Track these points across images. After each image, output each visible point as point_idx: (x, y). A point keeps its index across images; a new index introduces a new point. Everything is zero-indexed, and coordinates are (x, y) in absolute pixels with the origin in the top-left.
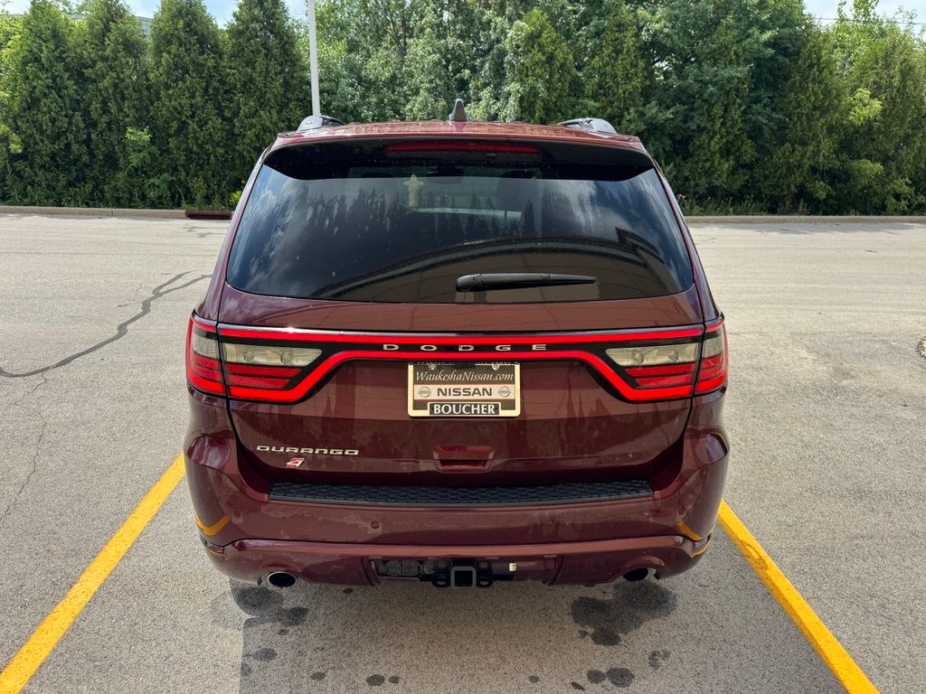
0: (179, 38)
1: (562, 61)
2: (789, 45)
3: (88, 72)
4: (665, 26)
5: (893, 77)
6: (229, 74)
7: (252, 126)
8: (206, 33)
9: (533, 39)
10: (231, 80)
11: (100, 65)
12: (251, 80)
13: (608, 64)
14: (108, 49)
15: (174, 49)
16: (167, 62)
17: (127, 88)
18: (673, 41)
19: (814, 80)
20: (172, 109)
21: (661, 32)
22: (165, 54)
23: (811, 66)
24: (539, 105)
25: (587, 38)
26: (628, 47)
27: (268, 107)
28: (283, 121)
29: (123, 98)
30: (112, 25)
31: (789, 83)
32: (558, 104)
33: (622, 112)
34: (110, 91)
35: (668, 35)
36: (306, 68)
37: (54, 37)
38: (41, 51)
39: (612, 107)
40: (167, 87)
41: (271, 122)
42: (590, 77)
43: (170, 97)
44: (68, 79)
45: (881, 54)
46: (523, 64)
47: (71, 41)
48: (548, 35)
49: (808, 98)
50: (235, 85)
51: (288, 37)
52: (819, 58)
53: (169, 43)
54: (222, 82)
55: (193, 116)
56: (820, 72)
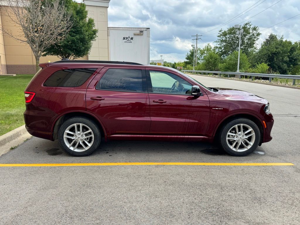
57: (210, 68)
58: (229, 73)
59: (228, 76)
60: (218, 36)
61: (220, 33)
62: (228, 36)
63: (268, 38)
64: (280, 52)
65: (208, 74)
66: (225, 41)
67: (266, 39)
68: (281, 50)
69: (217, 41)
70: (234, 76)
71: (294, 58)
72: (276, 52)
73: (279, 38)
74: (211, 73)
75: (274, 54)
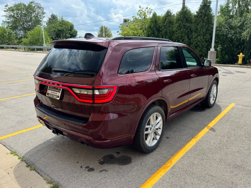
0: (181, 19)
3: (160, 29)
6: (192, 28)
7: (195, 40)
8: (188, 17)
10: (192, 29)
11: (163, 27)
12: (197, 29)
14: (165, 24)
15: (179, 22)
16: (177, 26)
17: (168, 32)
20: (176, 37)
22: (177, 24)
27: (201, 36)
28: (204, 39)
29: (167, 35)
30: (167, 18)
34: (164, 33)
36: (213, 25)
37: (155, 22)
38: (152, 25)
40: (177, 31)
41: (200, 39)
43: (176, 34)
44: (156, 31)
47: (159, 22)
50: (193, 30)
51: (210, 16)
53: (179, 21)
54: (190, 30)
55: (181, 39)
57: (7, 42)
58: (36, 47)
59: (36, 50)
60: (5, 11)
61: (6, 7)
62: (15, 12)
63: (50, 17)
64: (64, 30)
65: (7, 48)
66: (13, 17)
67: (49, 18)
68: (65, 28)
69: (6, 16)
70: (41, 50)
71: (74, 35)
72: (61, 30)
73: (59, 18)
74: (9, 47)
75: (60, 31)
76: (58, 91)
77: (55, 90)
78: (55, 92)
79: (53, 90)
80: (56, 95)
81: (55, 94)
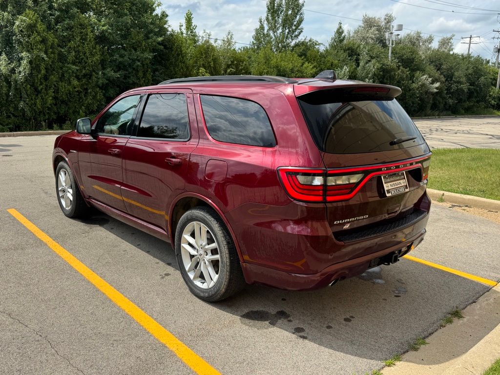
1: (52, 42)
2: (167, 44)
4: (108, 29)
5: (210, 63)
9: (31, 28)
13: (79, 46)
18: (113, 37)
19: (181, 61)
21: (107, 31)
23: (178, 55)
24: (43, 66)
25: (63, 30)
26: (90, 37)
31: (169, 62)
32: (53, 66)
33: (91, 72)
35: (110, 33)
39: (85, 69)
42: (69, 52)
45: (203, 52)
46: (27, 42)
48: (41, 27)
49: (180, 70)
52: (181, 51)
56: (183, 57)
76: (398, 178)
77: (395, 178)
78: (397, 182)
79: (391, 179)
80: (401, 185)
81: (399, 186)
